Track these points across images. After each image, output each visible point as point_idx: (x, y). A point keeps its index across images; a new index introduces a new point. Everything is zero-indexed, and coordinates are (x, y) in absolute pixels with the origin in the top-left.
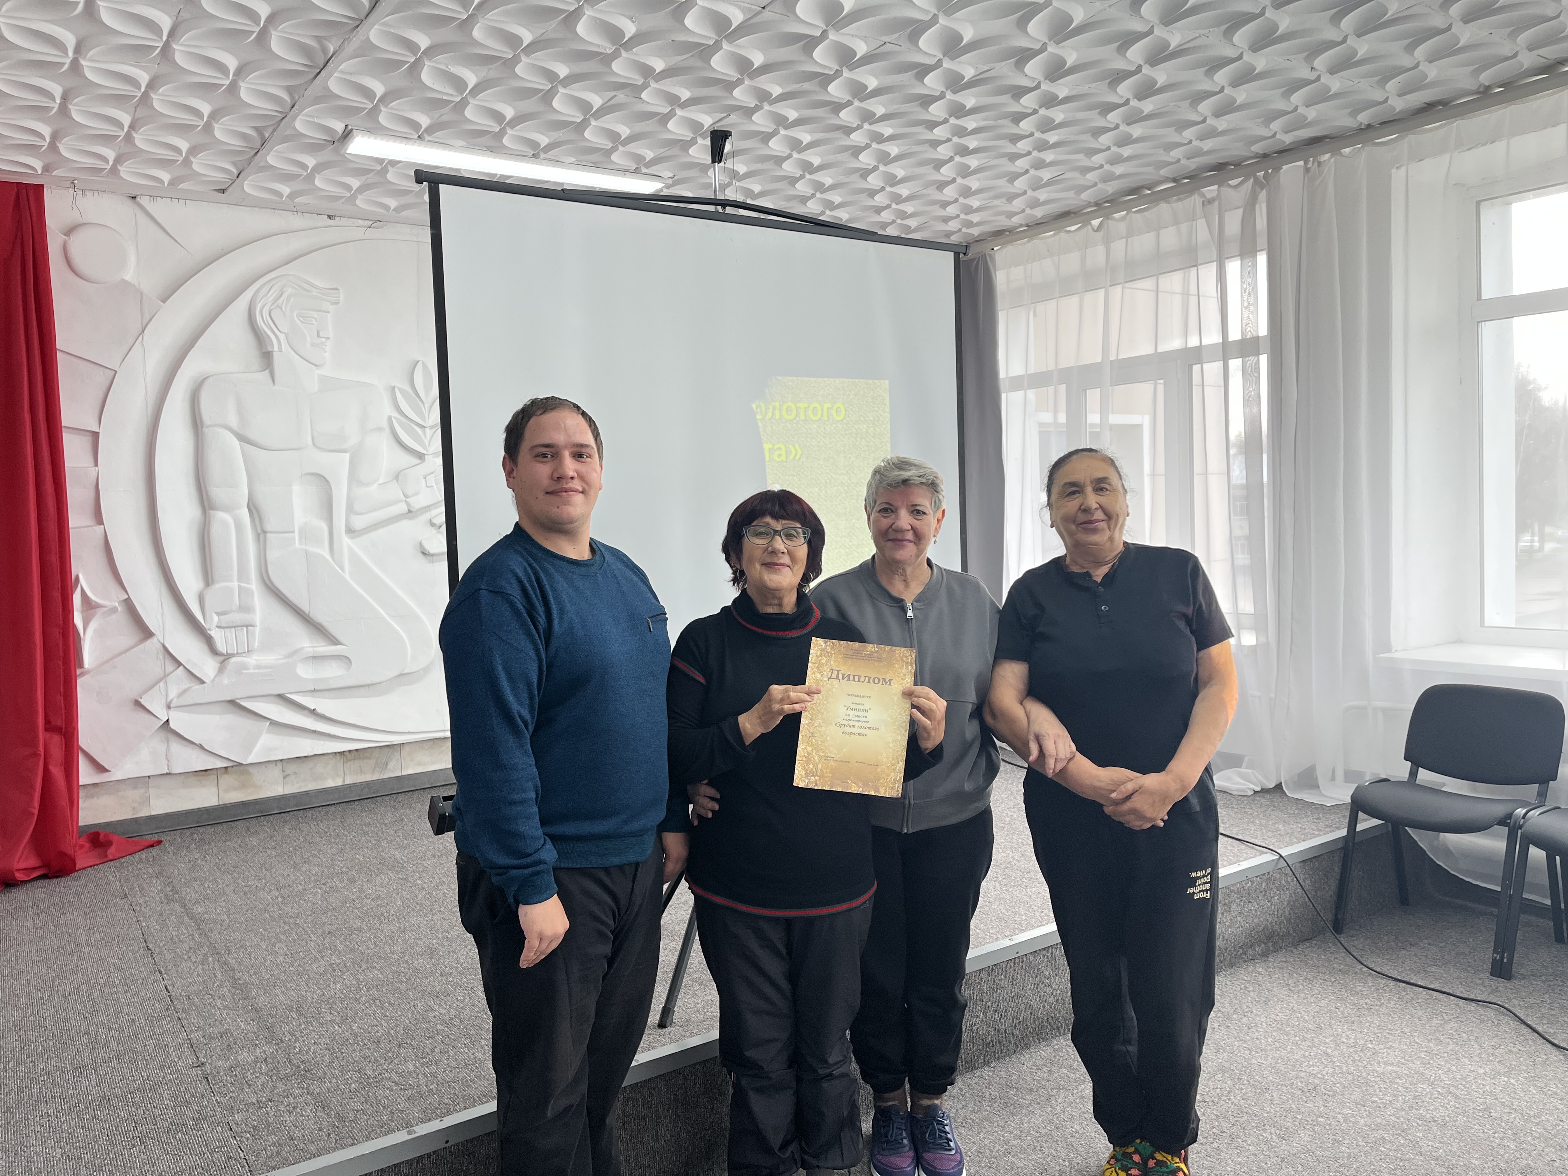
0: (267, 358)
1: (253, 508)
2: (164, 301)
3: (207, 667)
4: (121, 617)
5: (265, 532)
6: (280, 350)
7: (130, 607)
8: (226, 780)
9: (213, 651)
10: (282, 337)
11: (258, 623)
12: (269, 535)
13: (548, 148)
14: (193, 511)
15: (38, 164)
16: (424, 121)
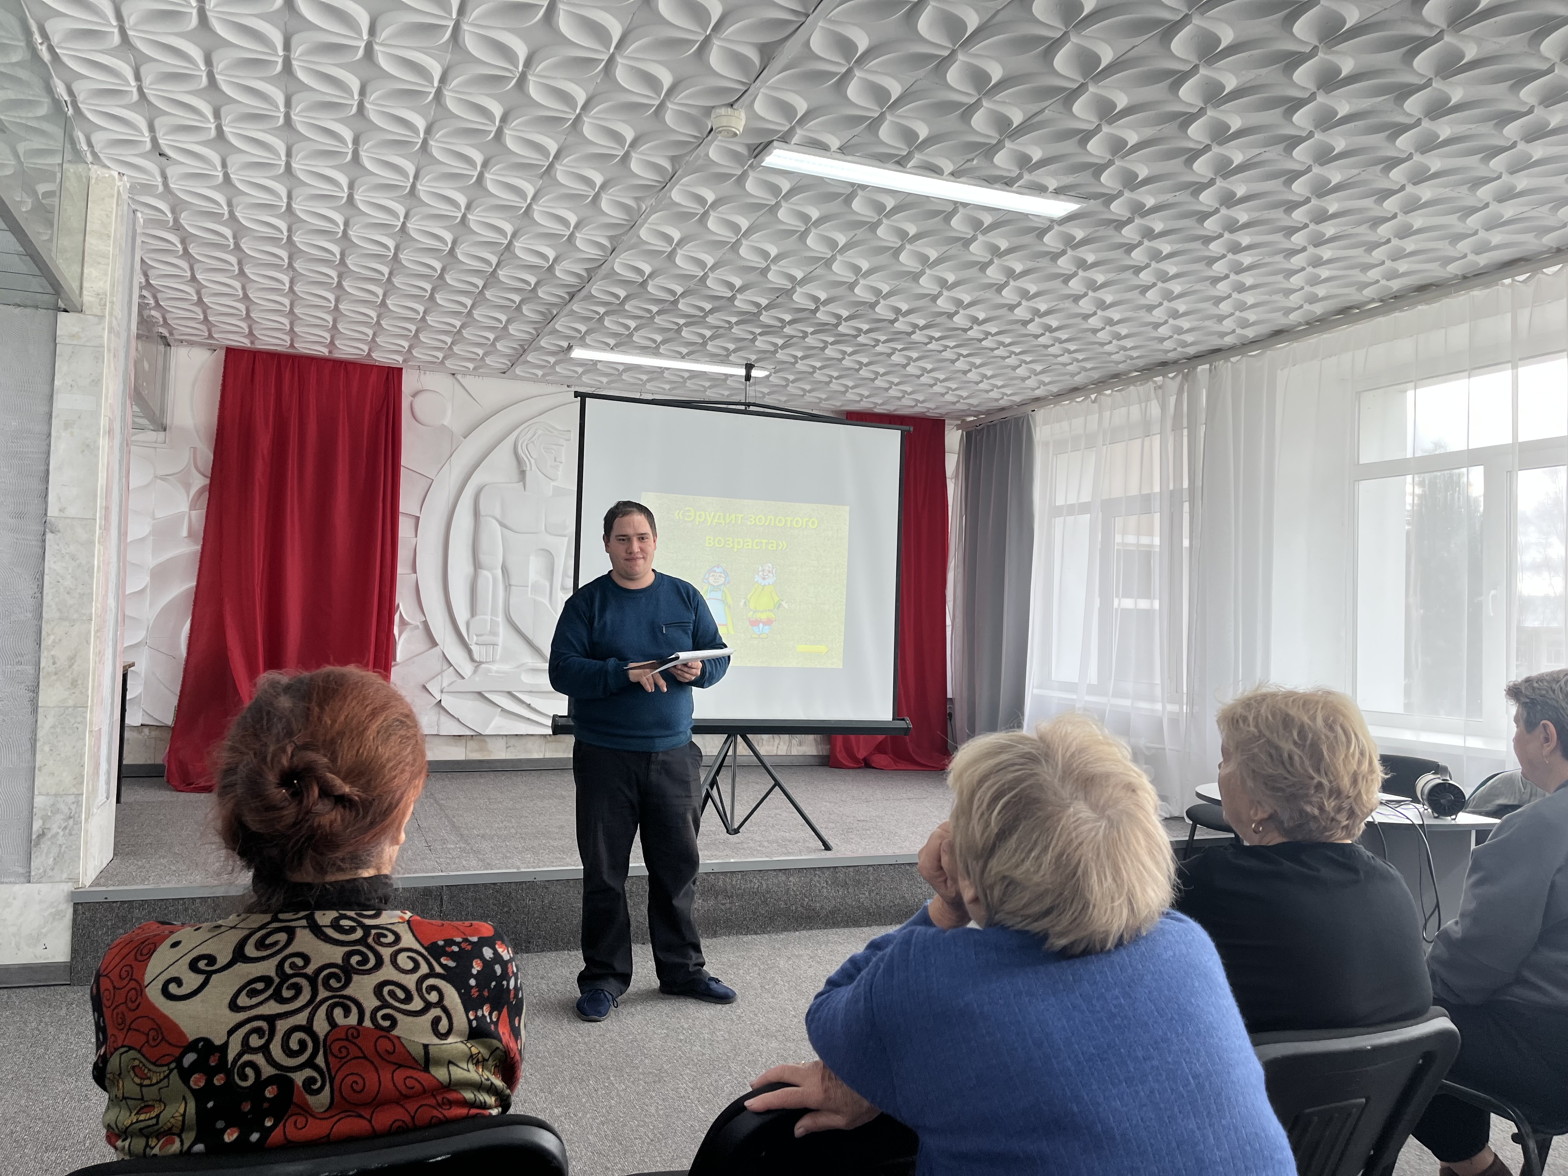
0: (522, 474)
1: (505, 570)
2: (465, 438)
3: (466, 668)
4: (420, 633)
5: (510, 585)
6: (531, 469)
7: (425, 624)
8: (471, 744)
9: (472, 659)
10: (533, 461)
11: (500, 643)
12: (513, 588)
13: (688, 354)
14: (468, 569)
15: (400, 359)
16: (612, 342)
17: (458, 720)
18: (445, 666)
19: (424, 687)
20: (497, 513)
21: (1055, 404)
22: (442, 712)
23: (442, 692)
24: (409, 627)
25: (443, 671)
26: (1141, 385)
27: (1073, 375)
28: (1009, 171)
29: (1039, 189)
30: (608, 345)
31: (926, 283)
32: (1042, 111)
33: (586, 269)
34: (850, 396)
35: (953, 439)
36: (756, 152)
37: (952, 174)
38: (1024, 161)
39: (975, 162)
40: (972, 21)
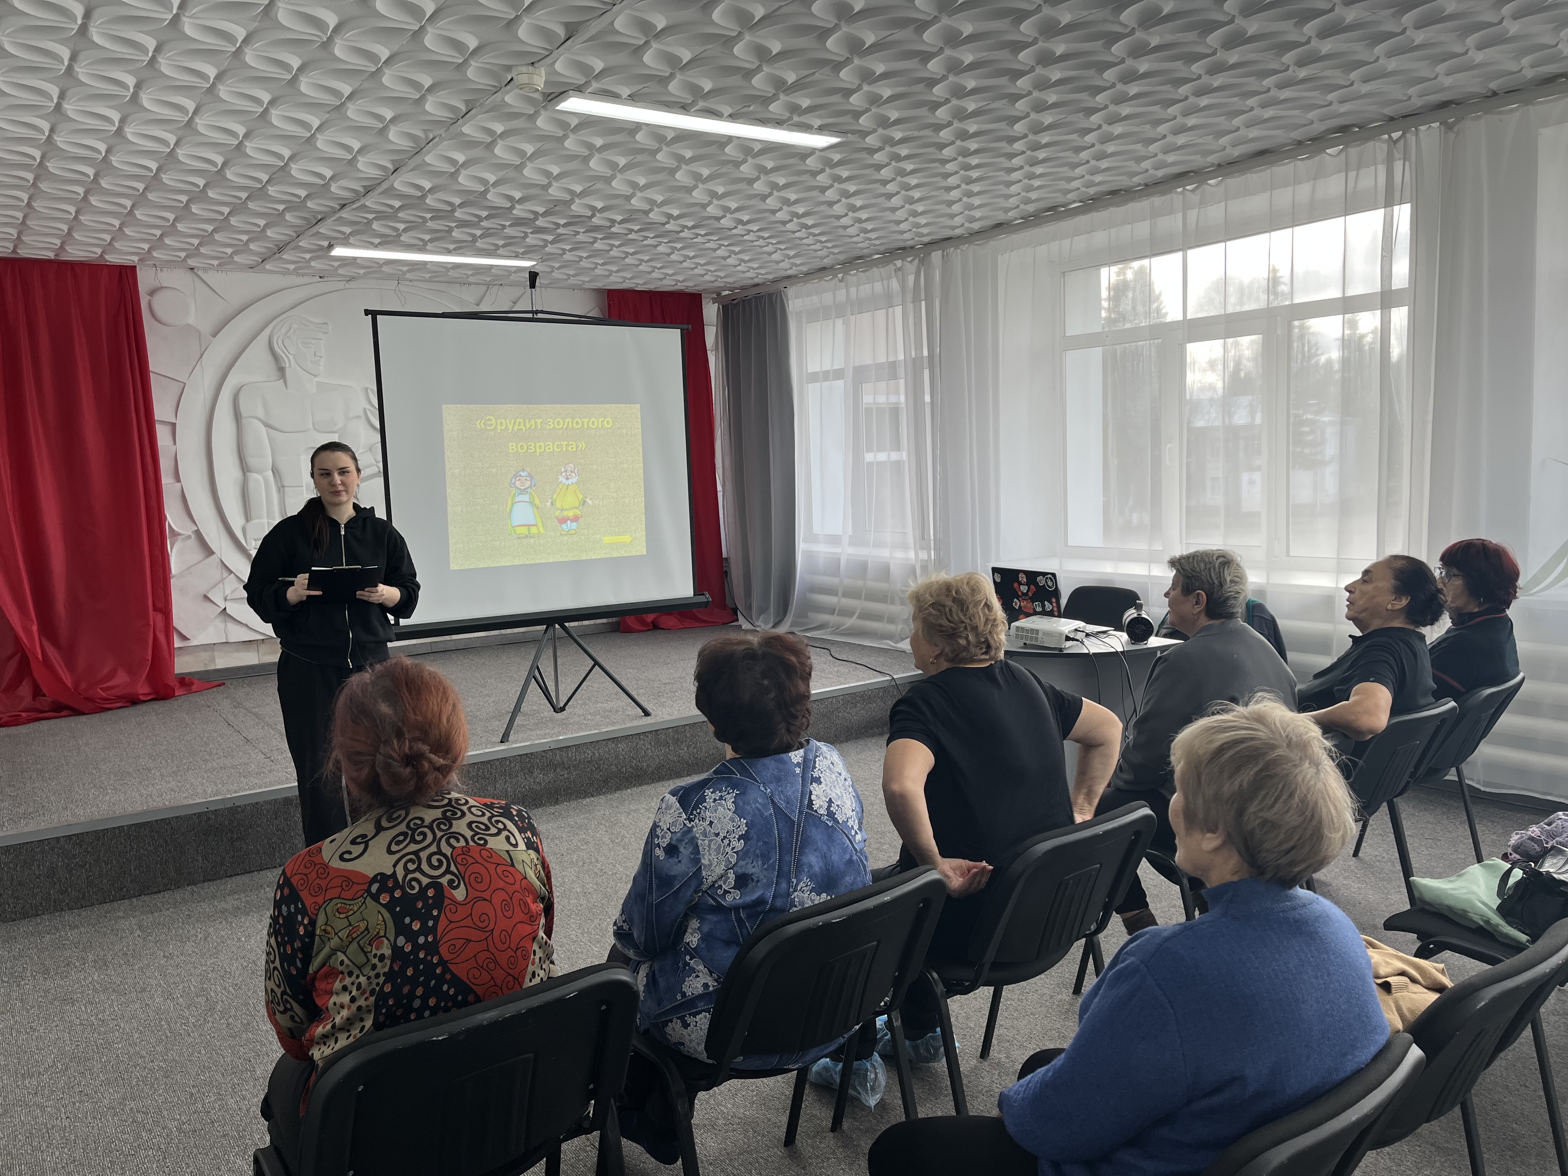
0: (282, 371)
1: (275, 471)
2: (214, 337)
4: (193, 542)
5: (283, 487)
6: (290, 366)
7: (198, 533)
8: (262, 648)
10: (291, 357)
12: (286, 489)
13: (455, 249)
14: (237, 473)
15: (135, 259)
16: (377, 241)
17: (246, 625)
18: (225, 574)
19: (206, 598)
20: (261, 413)
21: (806, 282)
22: (228, 619)
23: (226, 600)
24: (180, 537)
25: (223, 580)
26: (883, 267)
27: (822, 258)
28: (782, 115)
29: (805, 128)
30: (372, 243)
31: (698, 195)
32: (814, 73)
33: (364, 186)
34: (613, 279)
35: (711, 312)
36: (550, 98)
37: (730, 116)
38: (795, 109)
39: (751, 108)
40: (759, 12)
